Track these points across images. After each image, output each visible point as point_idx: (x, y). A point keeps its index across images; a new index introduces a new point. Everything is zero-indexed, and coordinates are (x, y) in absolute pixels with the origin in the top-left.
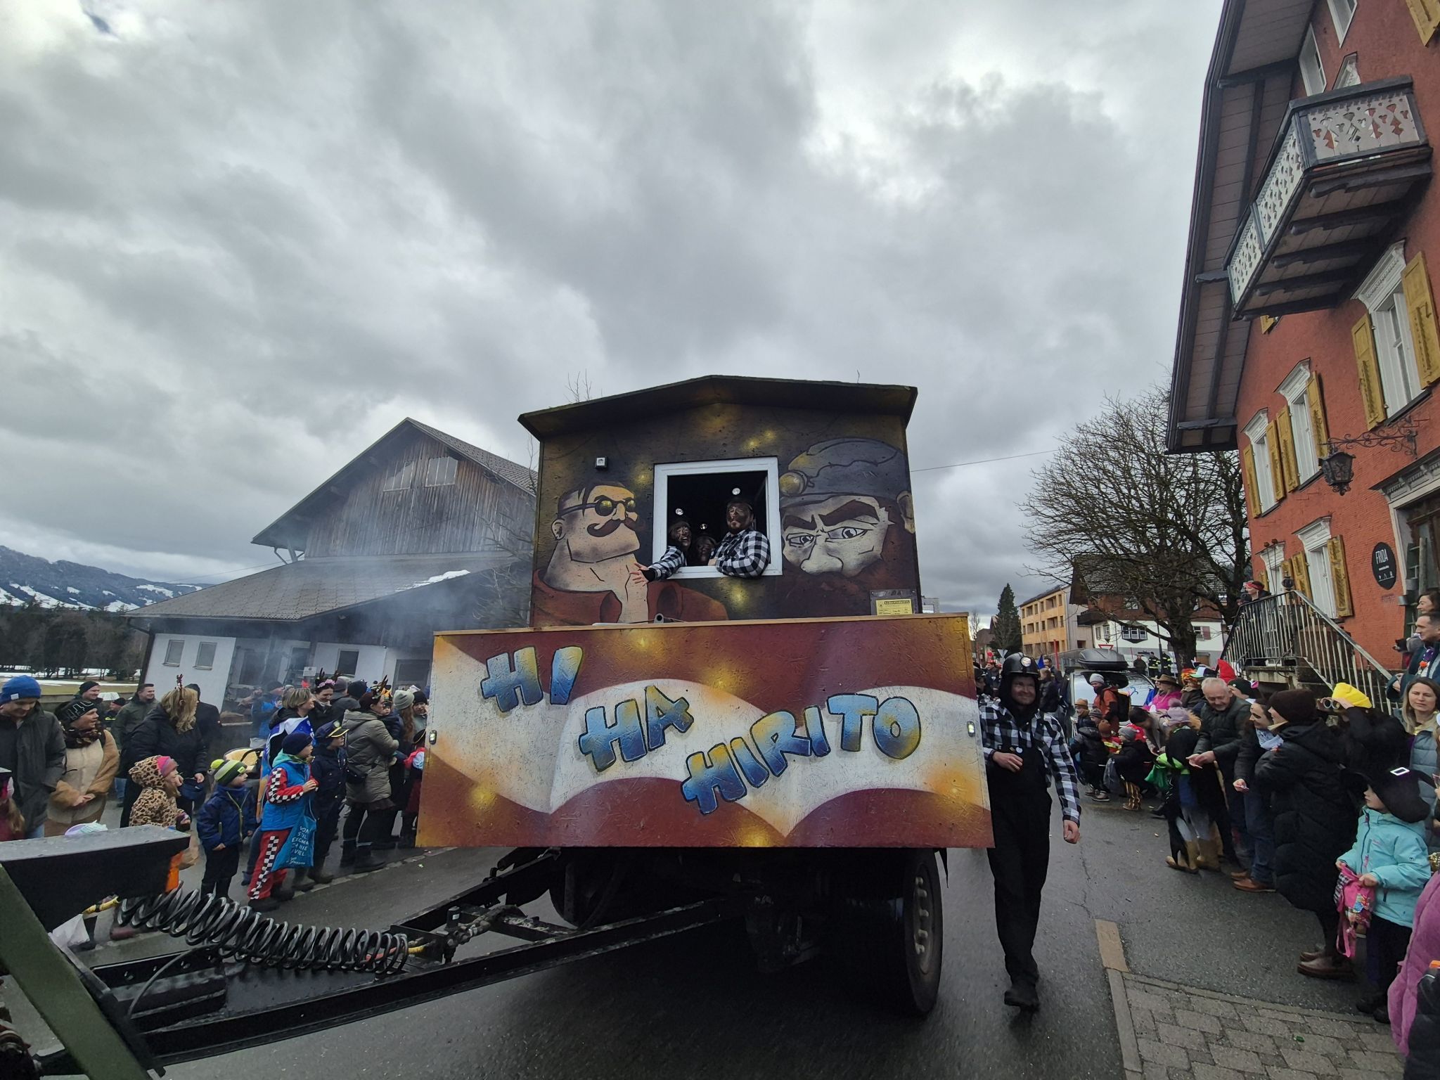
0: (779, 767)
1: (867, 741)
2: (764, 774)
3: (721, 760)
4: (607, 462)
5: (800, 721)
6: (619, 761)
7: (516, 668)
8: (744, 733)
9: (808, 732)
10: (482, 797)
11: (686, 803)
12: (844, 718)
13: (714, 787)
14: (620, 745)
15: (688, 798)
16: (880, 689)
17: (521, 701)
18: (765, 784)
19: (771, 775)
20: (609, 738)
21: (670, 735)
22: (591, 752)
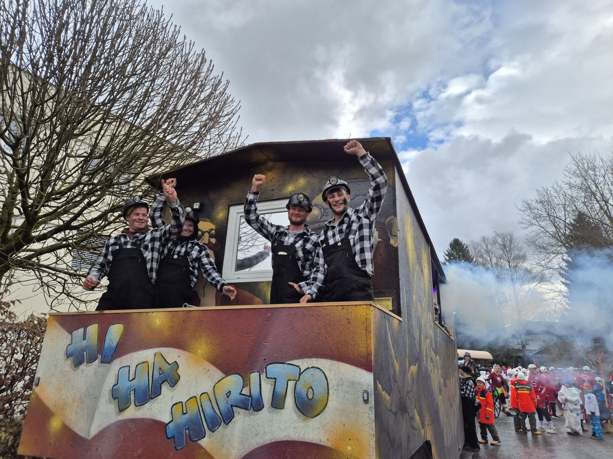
0: (228, 418)
1: (289, 401)
2: (218, 422)
3: (193, 410)
4: (201, 205)
5: (246, 383)
6: (132, 406)
7: (87, 338)
8: (209, 389)
9: (250, 392)
10: (55, 424)
11: (167, 440)
12: (275, 382)
13: (186, 429)
14: (134, 394)
15: (168, 437)
16: (303, 360)
17: (85, 360)
18: (218, 430)
19: (223, 423)
20: (129, 388)
21: (165, 388)
22: (117, 398)
